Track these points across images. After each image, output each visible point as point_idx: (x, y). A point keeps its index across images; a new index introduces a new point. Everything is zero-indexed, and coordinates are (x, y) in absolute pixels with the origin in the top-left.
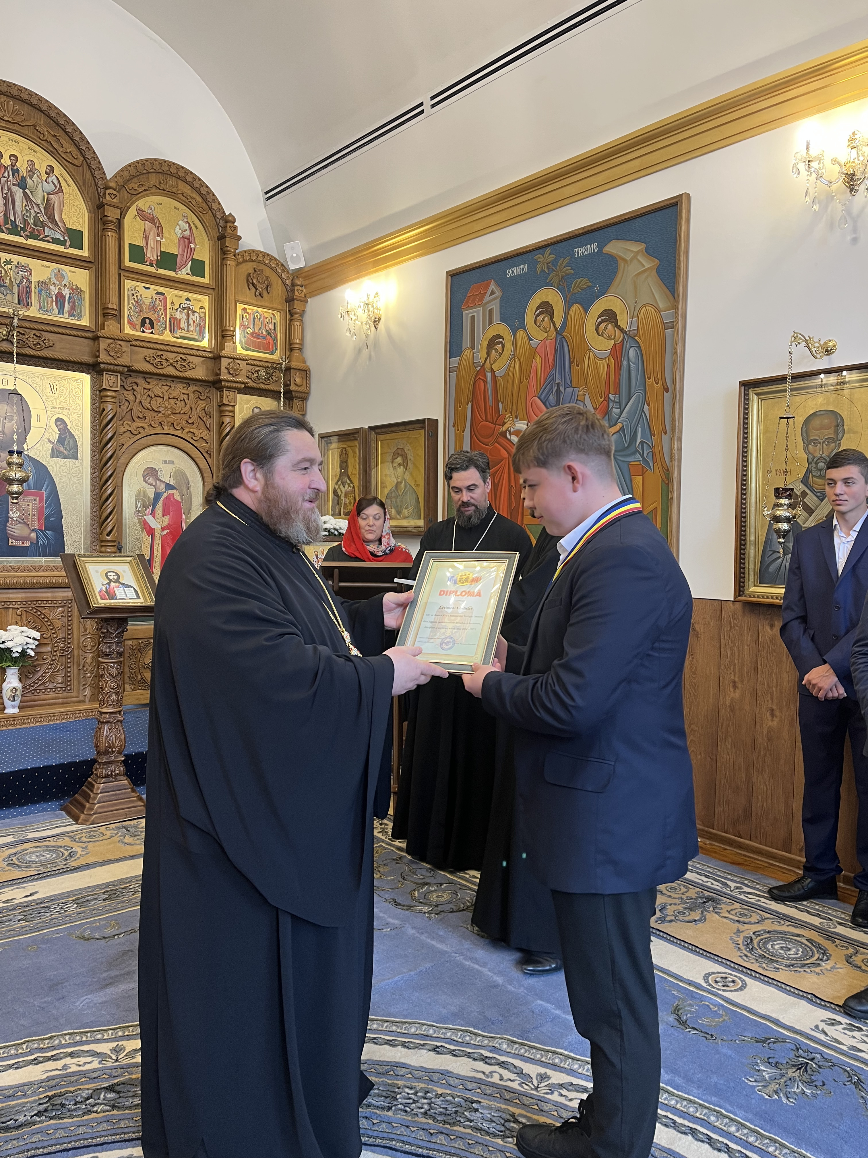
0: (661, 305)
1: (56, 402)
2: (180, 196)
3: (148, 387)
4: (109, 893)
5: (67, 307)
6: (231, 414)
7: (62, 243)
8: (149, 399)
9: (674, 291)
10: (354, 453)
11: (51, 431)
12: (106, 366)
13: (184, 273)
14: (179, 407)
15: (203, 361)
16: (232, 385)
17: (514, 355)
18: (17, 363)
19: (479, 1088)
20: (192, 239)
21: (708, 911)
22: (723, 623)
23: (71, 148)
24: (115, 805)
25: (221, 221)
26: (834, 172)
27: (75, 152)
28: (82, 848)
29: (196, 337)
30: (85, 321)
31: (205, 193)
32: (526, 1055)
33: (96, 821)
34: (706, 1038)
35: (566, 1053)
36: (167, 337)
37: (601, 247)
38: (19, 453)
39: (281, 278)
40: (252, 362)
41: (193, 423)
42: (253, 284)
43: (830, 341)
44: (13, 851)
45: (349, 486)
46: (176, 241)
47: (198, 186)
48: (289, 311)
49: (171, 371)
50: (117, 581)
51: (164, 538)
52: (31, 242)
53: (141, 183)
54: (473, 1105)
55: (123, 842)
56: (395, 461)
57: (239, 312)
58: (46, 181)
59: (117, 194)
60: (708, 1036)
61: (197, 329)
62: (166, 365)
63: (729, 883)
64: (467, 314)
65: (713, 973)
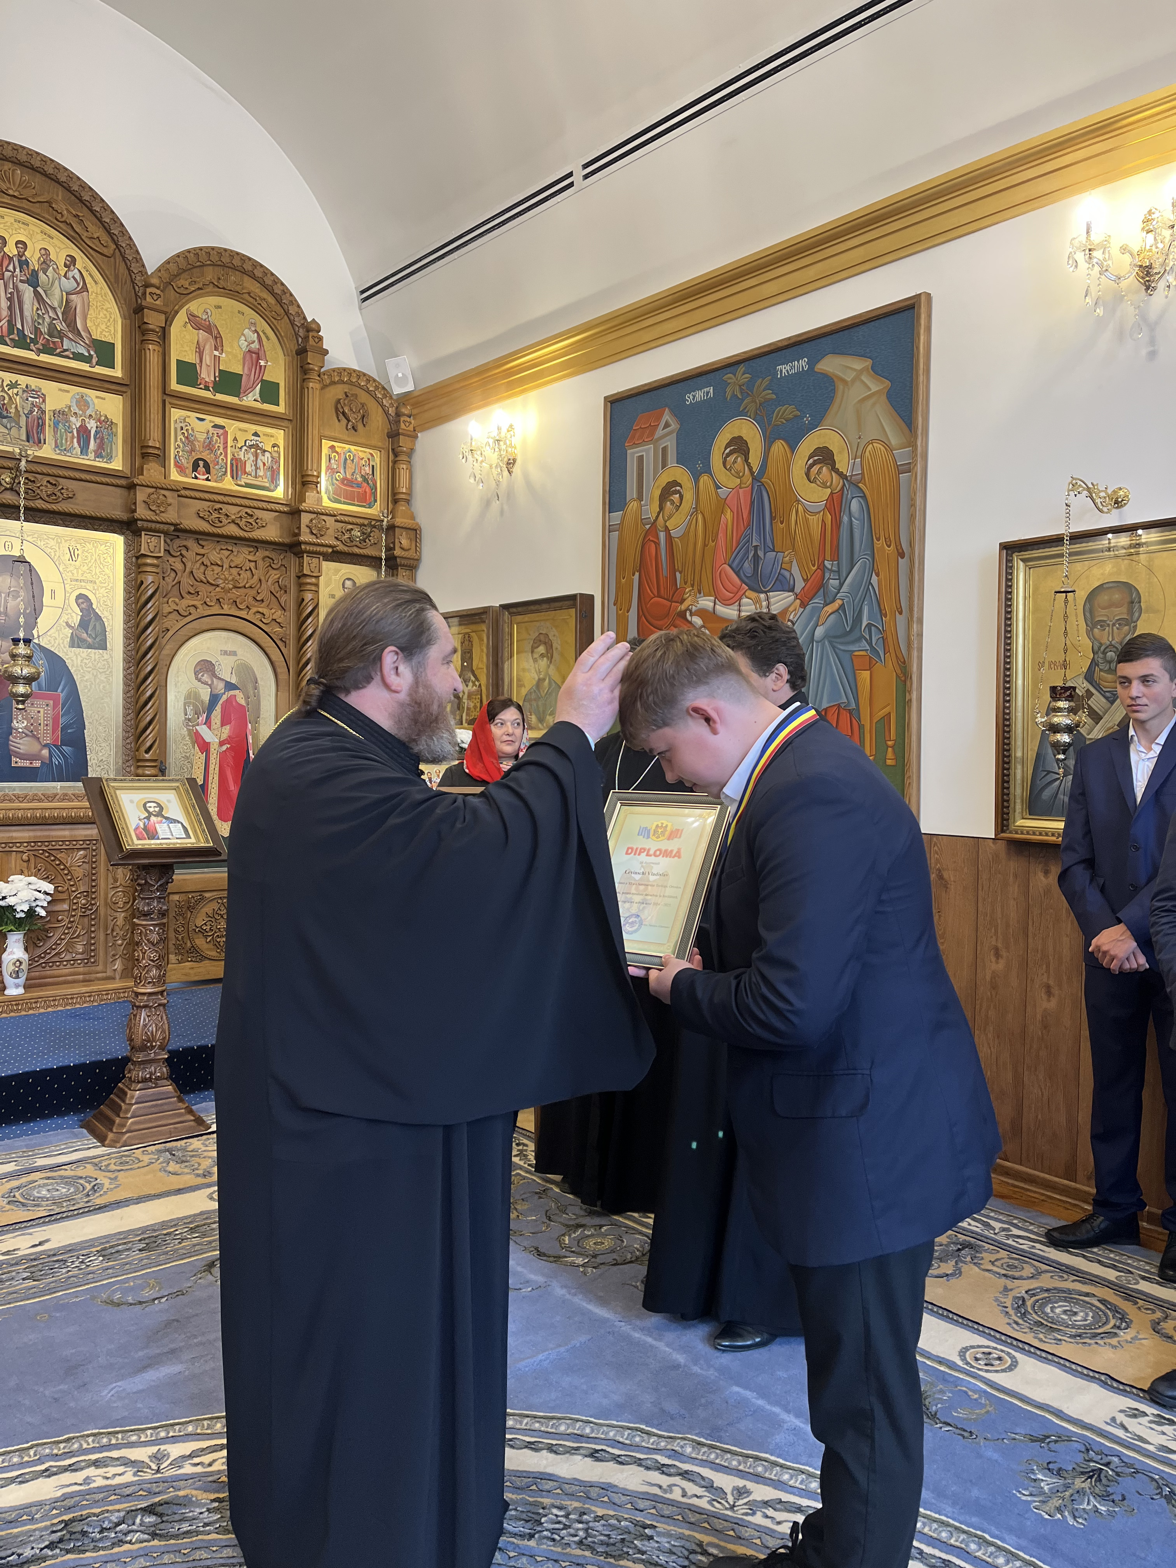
0: (894, 441)
1: (78, 573)
2: (246, 296)
3: (202, 551)
4: (147, 1241)
5: (92, 445)
6: (313, 588)
7: (87, 360)
8: (203, 568)
9: (911, 423)
10: (481, 640)
11: (70, 611)
12: (145, 524)
13: (251, 399)
14: (244, 579)
15: (276, 516)
16: (315, 548)
17: (696, 508)
18: (26, 520)
19: (654, 1508)
20: (261, 353)
21: (965, 1263)
22: (980, 868)
23: (99, 233)
24: (155, 1120)
25: (301, 330)
26: (1124, 265)
27: (105, 238)
28: (110, 1178)
29: (267, 485)
30: (117, 464)
31: (279, 292)
32: (717, 1461)
33: (128, 1142)
34: (964, 1437)
35: (773, 1458)
36: (228, 484)
37: (812, 364)
38: (27, 641)
39: (382, 406)
40: (342, 518)
41: (262, 601)
42: (344, 413)
43: (1120, 489)
44: (15, 1183)
45: (474, 685)
46: (241, 356)
47: (270, 283)
48: (393, 450)
49: (233, 530)
50: (159, 814)
51: (223, 756)
52: (45, 358)
53: (193, 279)
54: (646, 1531)
55: (165, 1171)
56: (536, 650)
57: (325, 451)
58: (65, 276)
59: (162, 294)
60: (966, 1434)
61: (269, 474)
62: (227, 522)
63: (992, 1223)
64: (633, 454)
65: (972, 1347)
